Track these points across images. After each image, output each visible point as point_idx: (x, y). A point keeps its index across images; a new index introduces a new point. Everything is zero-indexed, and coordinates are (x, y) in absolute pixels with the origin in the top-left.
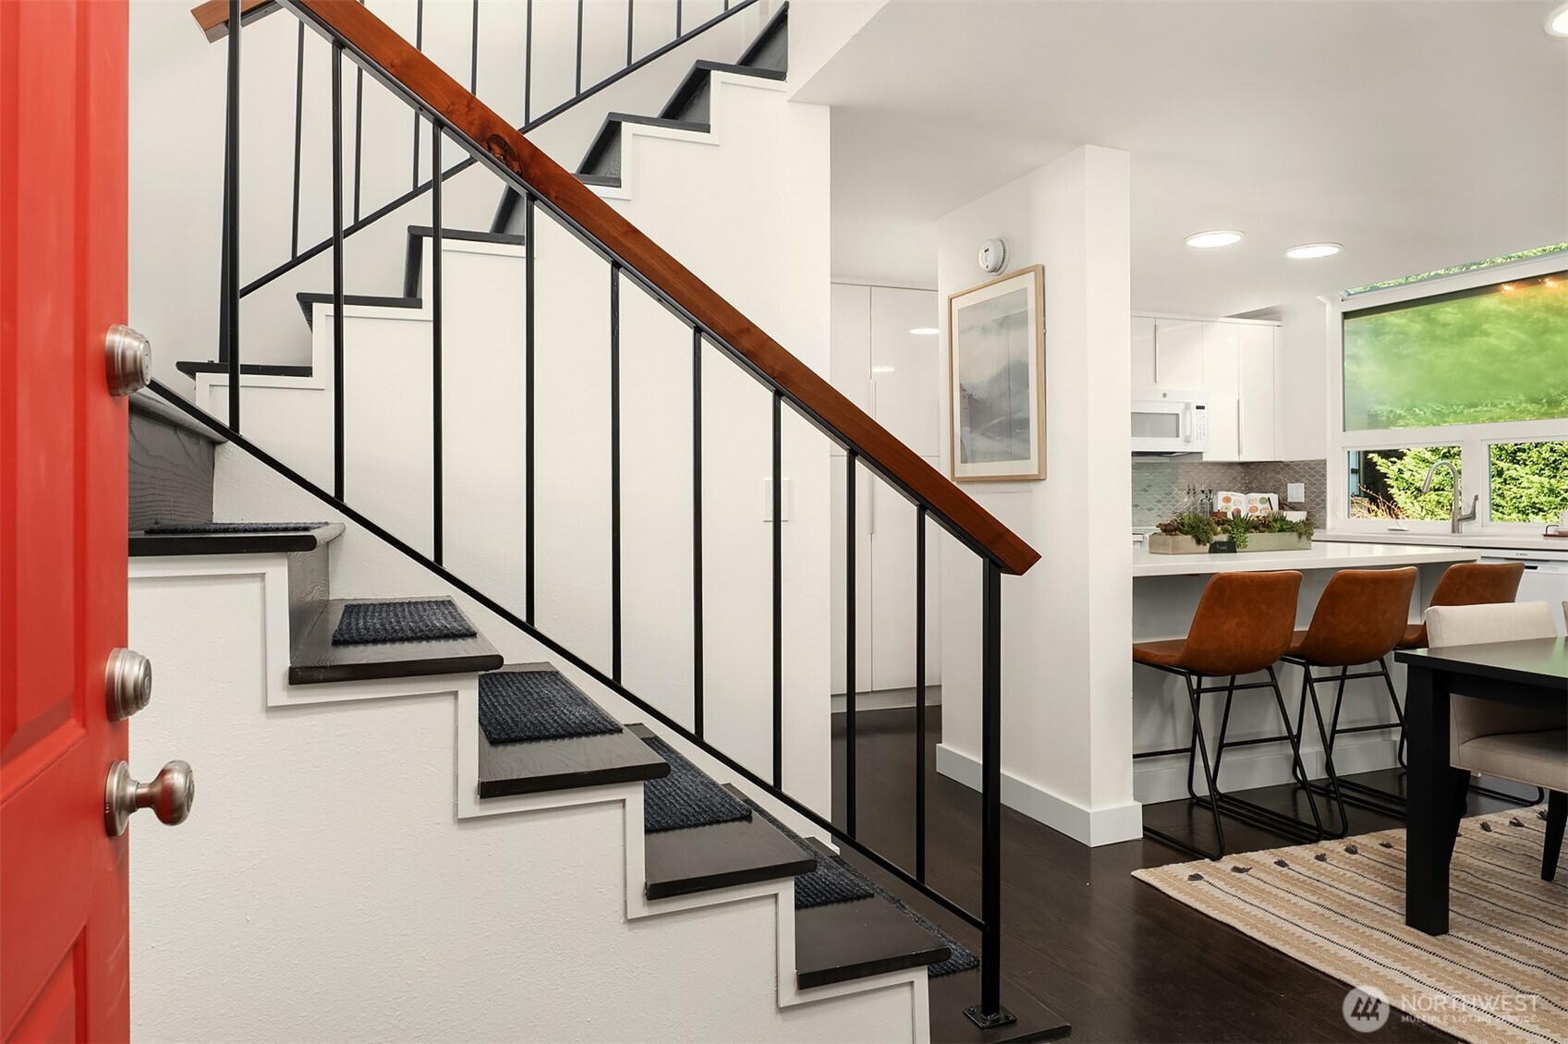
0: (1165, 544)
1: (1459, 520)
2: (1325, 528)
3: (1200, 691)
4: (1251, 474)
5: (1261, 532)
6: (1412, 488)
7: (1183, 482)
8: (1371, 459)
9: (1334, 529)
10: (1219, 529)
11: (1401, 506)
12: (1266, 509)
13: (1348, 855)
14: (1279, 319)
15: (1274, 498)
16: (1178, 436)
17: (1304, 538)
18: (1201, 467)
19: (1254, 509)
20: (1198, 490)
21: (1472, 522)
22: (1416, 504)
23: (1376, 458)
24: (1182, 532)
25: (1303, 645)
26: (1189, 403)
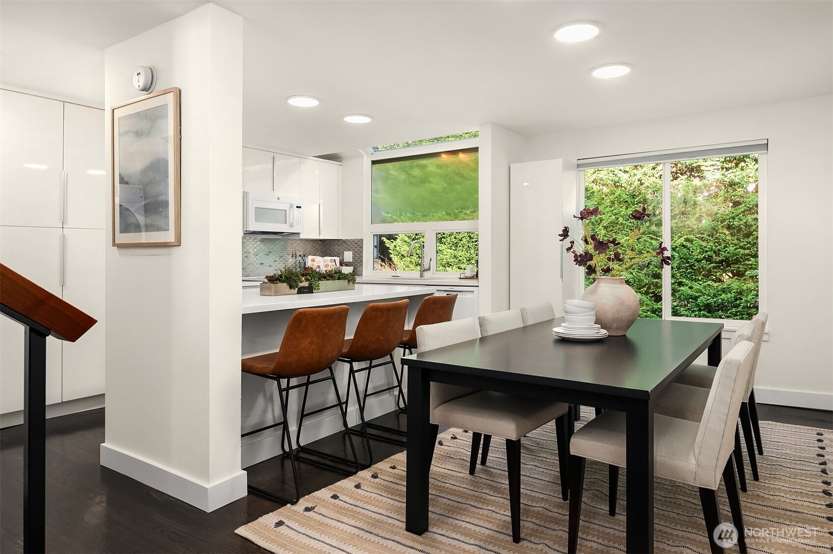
0: (270, 289)
1: (423, 271)
2: (362, 276)
3: (288, 388)
4: (325, 247)
5: (328, 280)
6: (400, 255)
7: (290, 250)
8: (383, 240)
9: (366, 276)
10: (303, 278)
11: (395, 263)
12: (333, 265)
13: (373, 480)
14: (340, 162)
15: (337, 259)
16: (286, 223)
17: (351, 283)
18: (299, 242)
19: (326, 266)
20: (298, 254)
21: (428, 272)
22: (402, 262)
23: (384, 239)
24: (280, 281)
25: (349, 351)
26: (293, 204)
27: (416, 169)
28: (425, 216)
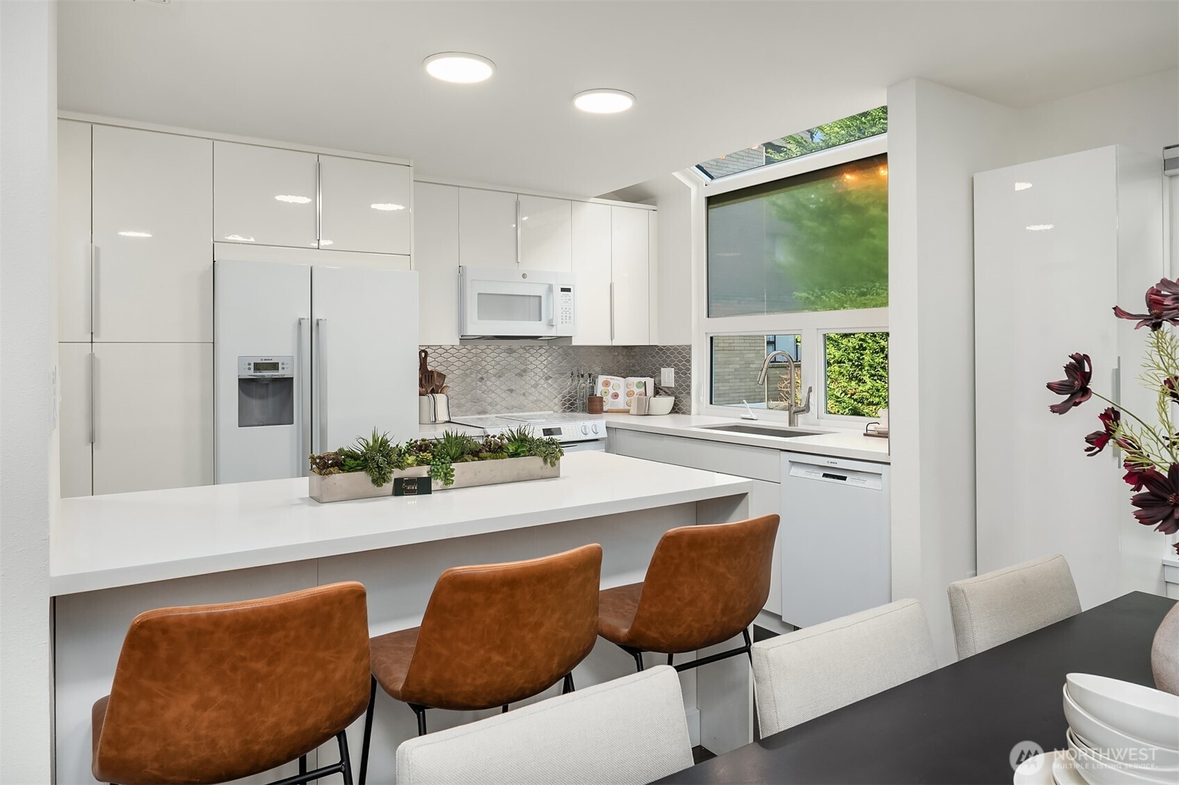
1: (794, 413)
2: (690, 414)
5: (482, 459)
9: (699, 415)
14: (654, 204)
15: (650, 382)
16: (540, 320)
18: (572, 352)
19: (630, 394)
21: (806, 414)
26: (552, 285)
27: (847, 216)
28: (863, 294)
